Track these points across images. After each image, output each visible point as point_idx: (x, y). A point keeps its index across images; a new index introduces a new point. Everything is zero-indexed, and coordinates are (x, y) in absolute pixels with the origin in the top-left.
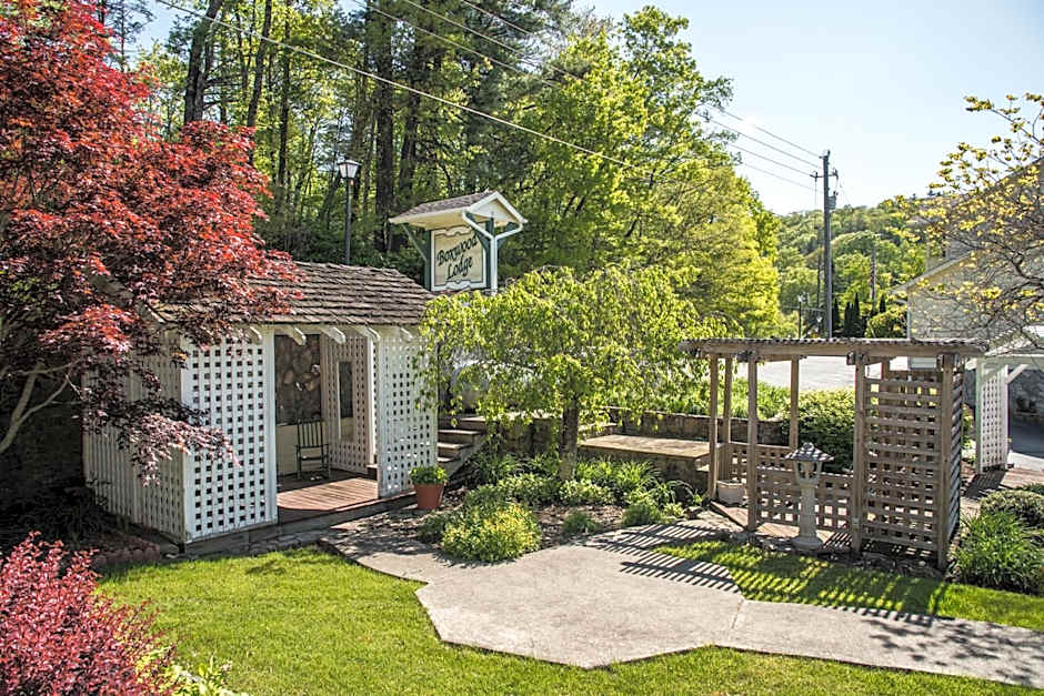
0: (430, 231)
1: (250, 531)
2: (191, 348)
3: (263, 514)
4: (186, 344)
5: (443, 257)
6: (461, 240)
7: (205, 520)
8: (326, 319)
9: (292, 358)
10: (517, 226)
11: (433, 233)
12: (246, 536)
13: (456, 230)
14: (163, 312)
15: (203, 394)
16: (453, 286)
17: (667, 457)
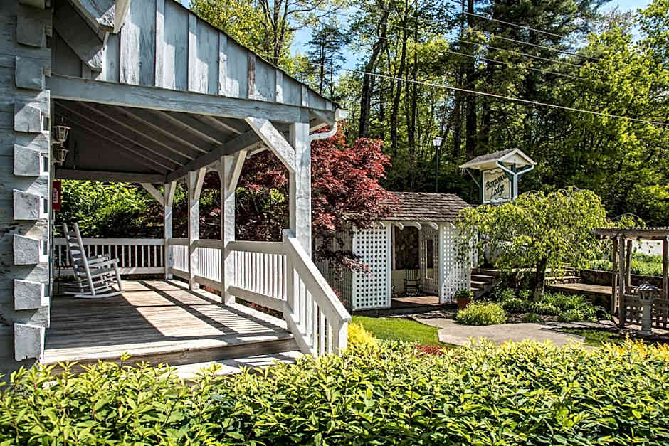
0: (482, 171)
1: (379, 310)
2: (357, 231)
3: (384, 303)
4: (355, 229)
5: (489, 185)
6: (498, 175)
7: (361, 303)
8: (413, 219)
9: (405, 238)
10: (530, 167)
11: (484, 172)
12: (377, 312)
13: (496, 170)
14: (347, 215)
15: (361, 250)
16: (494, 200)
17: (596, 293)
